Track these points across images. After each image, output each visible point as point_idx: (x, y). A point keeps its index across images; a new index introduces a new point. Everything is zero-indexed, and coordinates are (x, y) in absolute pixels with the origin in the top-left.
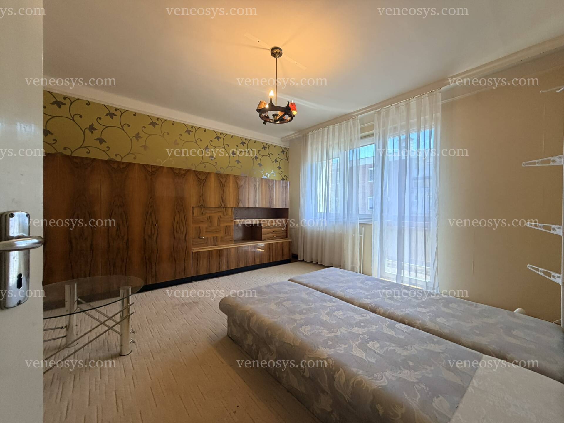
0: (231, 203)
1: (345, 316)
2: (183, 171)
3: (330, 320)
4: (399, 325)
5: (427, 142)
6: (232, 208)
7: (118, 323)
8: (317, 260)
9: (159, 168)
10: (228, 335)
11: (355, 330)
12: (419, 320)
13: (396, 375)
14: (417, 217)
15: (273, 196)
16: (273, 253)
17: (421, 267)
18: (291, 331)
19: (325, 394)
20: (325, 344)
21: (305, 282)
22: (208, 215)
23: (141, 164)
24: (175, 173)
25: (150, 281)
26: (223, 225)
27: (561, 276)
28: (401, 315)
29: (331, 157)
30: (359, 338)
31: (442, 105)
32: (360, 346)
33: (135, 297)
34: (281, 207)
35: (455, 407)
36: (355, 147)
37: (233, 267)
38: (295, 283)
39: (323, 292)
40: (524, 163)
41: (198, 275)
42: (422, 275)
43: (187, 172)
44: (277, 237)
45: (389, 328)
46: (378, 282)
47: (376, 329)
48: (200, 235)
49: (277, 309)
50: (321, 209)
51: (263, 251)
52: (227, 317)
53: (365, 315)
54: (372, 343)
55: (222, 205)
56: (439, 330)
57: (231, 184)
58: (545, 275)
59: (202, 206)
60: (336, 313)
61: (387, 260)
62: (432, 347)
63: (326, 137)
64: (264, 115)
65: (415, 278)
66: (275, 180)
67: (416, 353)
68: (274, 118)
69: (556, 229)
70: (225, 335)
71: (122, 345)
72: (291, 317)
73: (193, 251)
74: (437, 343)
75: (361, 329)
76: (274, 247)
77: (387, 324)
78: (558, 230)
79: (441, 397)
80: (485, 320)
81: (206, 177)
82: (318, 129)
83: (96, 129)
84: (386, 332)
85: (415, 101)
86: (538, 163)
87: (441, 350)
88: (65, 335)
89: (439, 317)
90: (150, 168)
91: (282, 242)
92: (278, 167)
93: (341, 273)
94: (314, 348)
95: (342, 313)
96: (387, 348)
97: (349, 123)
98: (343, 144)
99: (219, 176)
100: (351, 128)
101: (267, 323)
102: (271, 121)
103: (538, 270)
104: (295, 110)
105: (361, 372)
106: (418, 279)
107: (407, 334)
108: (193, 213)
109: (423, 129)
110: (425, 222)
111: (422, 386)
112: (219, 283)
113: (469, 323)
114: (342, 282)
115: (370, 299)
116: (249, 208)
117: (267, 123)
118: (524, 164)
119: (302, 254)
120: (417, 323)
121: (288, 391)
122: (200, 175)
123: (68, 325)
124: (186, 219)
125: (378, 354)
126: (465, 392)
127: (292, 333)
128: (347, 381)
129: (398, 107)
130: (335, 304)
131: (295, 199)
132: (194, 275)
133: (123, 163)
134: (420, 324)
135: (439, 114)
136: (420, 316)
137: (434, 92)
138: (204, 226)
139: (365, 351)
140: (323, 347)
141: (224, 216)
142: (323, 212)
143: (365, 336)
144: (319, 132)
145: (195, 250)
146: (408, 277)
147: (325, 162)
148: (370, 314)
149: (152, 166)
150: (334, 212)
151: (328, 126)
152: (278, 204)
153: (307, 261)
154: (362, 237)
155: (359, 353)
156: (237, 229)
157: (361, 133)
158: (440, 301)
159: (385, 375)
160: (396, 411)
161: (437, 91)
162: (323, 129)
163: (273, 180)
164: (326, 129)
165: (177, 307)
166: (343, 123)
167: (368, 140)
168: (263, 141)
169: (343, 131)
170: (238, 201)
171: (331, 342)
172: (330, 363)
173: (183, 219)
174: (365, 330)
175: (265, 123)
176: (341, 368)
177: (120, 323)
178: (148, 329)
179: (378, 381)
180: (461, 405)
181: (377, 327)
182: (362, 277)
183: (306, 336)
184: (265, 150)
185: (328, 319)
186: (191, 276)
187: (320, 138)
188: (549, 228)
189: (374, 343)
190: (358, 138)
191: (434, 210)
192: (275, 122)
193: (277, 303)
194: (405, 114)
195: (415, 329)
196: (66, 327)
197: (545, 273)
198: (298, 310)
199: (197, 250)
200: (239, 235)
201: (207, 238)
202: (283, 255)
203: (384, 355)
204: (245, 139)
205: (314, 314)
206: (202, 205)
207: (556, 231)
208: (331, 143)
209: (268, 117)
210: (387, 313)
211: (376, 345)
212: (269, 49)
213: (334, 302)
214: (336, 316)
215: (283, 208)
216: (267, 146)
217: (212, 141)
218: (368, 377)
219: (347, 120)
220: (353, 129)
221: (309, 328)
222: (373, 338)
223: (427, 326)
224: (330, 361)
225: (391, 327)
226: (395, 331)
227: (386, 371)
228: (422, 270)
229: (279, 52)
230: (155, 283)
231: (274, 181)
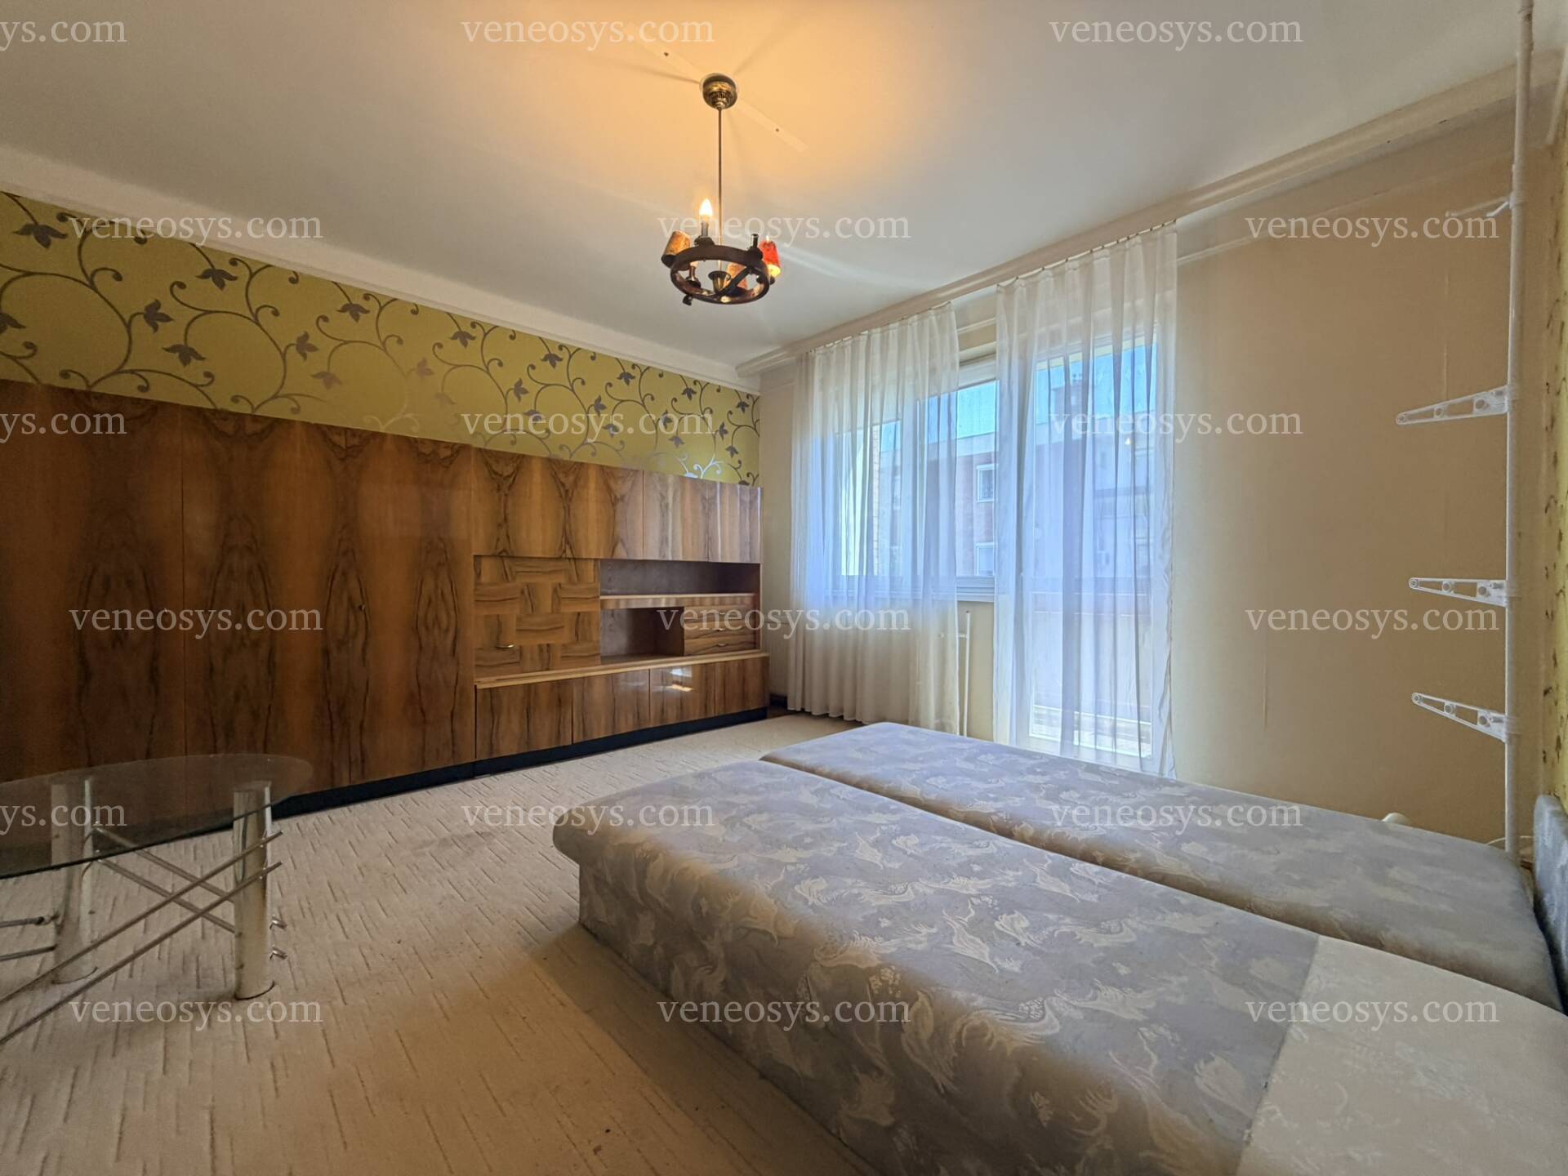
0: (592, 545)
1: (926, 849)
2: (447, 447)
3: (885, 862)
4: (1079, 867)
5: (1141, 368)
6: (596, 560)
7: (227, 897)
8: (842, 710)
9: (374, 438)
10: (582, 924)
11: (958, 884)
12: (1134, 851)
13: (1082, 1004)
14: (1114, 579)
15: (715, 527)
16: (717, 691)
17: (1127, 723)
18: (769, 896)
19: (875, 1073)
20: (871, 925)
21: (808, 763)
22: (521, 581)
23: (313, 422)
24: (420, 454)
25: (345, 774)
26: (570, 609)
27: (1504, 717)
28: (1086, 840)
29: (877, 420)
30: (970, 906)
31: (1179, 268)
32: (974, 927)
33: (298, 824)
34: (737, 560)
35: (1259, 1088)
36: (944, 387)
37: (600, 732)
38: (780, 766)
39: (861, 788)
40: (1402, 414)
41: (495, 756)
42: (1130, 742)
43: (458, 452)
44: (727, 645)
45: (1052, 876)
46: (1014, 757)
47: (1017, 879)
48: (498, 639)
49: (726, 838)
50: (851, 566)
51: (687, 689)
52: (575, 867)
53: (982, 843)
54: (1009, 917)
55: (565, 551)
56: (1192, 875)
57: (592, 490)
58: (1460, 717)
59: (504, 554)
60: (899, 842)
61: (1033, 705)
62: (1176, 921)
63: (862, 363)
64: (684, 274)
65: (1110, 750)
66: (721, 483)
67: (1134, 938)
68: (715, 284)
69: (1490, 589)
70: (575, 922)
71: (241, 966)
72: (770, 856)
73: (480, 687)
74: (1194, 911)
75: (973, 881)
76: (719, 671)
77: (1046, 866)
78: (1494, 592)
79: (1218, 1061)
80: (1311, 843)
81: (518, 468)
82: (841, 337)
83: (167, 319)
84: (1042, 885)
85: (1106, 257)
86: (1439, 412)
87: (1203, 928)
88: (49, 944)
89: (1188, 842)
90: (343, 438)
91: (743, 661)
92: (727, 449)
93: (911, 737)
94: (839, 940)
95: (917, 841)
96: (1051, 929)
97: (927, 321)
98: (911, 383)
99: (553, 465)
100: (931, 335)
101: (697, 878)
102: (705, 293)
103: (1441, 706)
104: (776, 262)
105: (980, 1001)
106: (1118, 751)
107: (1105, 891)
108: (478, 575)
109: (1130, 336)
110: (1136, 593)
111: (1162, 1030)
112: (558, 777)
113: (1269, 853)
114: (914, 760)
115: (996, 800)
116: (644, 562)
117: (695, 301)
118: (1402, 419)
119: (799, 694)
120: (1130, 860)
121: (763, 1076)
122: (497, 462)
123: (62, 912)
124: (455, 593)
125: (1028, 948)
126: (1282, 1042)
127: (772, 901)
128: (940, 1031)
129: (1059, 275)
130: (897, 817)
131: (779, 539)
132: (483, 757)
133: (256, 419)
134: (1137, 861)
135: (1172, 295)
136: (1136, 841)
137: (1159, 233)
138: (511, 613)
139: (989, 941)
140: (864, 935)
141: (574, 584)
142: (857, 574)
143: (987, 899)
144: (843, 347)
145: (484, 683)
146: (1093, 746)
147: (860, 433)
148: (996, 841)
149: (346, 429)
150: (887, 574)
151: (869, 329)
152: (728, 552)
153: (814, 713)
154: (965, 639)
155: (972, 948)
156: (610, 625)
157: (961, 350)
158: (1187, 799)
159: (1052, 1008)
160: (1089, 1109)
161: (1167, 229)
162: (856, 338)
163: (715, 483)
164: (863, 338)
165: (426, 850)
166: (910, 320)
167: (982, 370)
168: (683, 374)
169: (909, 346)
170: (614, 542)
171: (887, 921)
172: (888, 981)
173: (447, 590)
174: (985, 884)
175: (687, 301)
176: (919, 993)
177: (232, 898)
178: (332, 917)
179: (1032, 1025)
180: (1275, 1079)
181: (1020, 873)
182: (968, 745)
183: (813, 906)
184: (690, 397)
185: (879, 858)
186: (471, 760)
187: (847, 367)
188: (1471, 590)
189: (1012, 919)
190: (953, 365)
191: (1161, 557)
192: (715, 298)
193: (727, 820)
194: (1079, 293)
195: (1124, 875)
196: (54, 918)
197: (1460, 712)
198: (790, 837)
199: (490, 682)
200: (618, 640)
201: (521, 647)
202: (744, 696)
203: (1044, 949)
204: (634, 366)
205: (837, 845)
206: (504, 551)
207: (1489, 595)
208: (877, 378)
209: (697, 284)
210: (1045, 836)
211: (1019, 922)
212: (699, 80)
213: (894, 812)
214: (900, 849)
215: (745, 562)
216: (697, 389)
217: (533, 367)
218: (1004, 1015)
219: (923, 312)
220: (937, 336)
221: (822, 884)
222: (1007, 903)
223: (1157, 865)
224: (888, 974)
225: (1055, 872)
226: (1071, 884)
227: (1055, 996)
228: (1127, 730)
229: (728, 93)
230: (359, 782)
231: (718, 486)
